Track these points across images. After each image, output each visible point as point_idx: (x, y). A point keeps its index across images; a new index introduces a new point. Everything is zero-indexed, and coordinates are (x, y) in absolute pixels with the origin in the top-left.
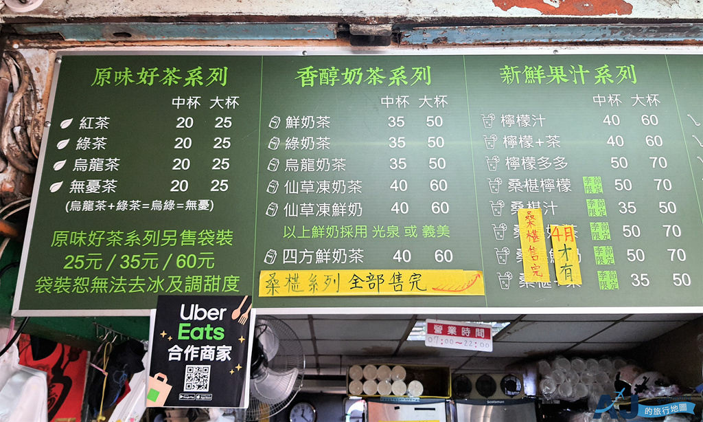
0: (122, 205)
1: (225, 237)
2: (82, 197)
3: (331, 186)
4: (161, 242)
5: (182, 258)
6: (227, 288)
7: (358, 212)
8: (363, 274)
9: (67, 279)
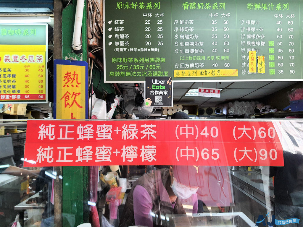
0: (132, 50)
1: (163, 60)
2: (119, 47)
3: (194, 44)
4: (144, 61)
5: (151, 66)
6: (165, 75)
7: (202, 52)
8: (204, 71)
9: (118, 72)
